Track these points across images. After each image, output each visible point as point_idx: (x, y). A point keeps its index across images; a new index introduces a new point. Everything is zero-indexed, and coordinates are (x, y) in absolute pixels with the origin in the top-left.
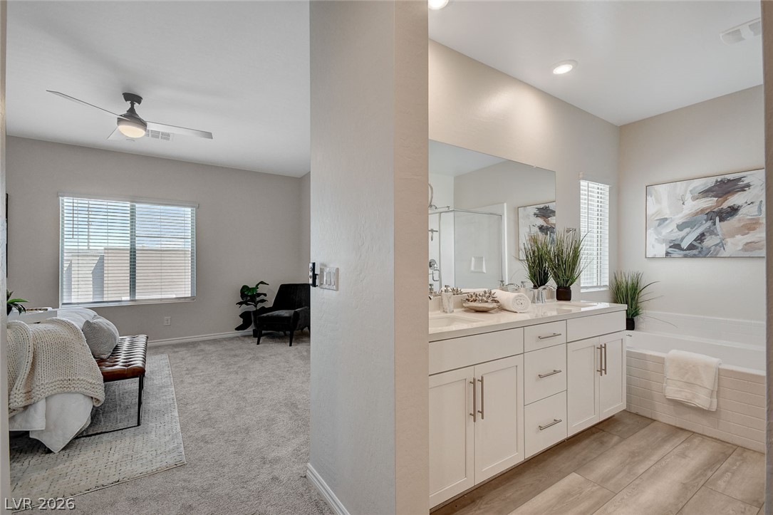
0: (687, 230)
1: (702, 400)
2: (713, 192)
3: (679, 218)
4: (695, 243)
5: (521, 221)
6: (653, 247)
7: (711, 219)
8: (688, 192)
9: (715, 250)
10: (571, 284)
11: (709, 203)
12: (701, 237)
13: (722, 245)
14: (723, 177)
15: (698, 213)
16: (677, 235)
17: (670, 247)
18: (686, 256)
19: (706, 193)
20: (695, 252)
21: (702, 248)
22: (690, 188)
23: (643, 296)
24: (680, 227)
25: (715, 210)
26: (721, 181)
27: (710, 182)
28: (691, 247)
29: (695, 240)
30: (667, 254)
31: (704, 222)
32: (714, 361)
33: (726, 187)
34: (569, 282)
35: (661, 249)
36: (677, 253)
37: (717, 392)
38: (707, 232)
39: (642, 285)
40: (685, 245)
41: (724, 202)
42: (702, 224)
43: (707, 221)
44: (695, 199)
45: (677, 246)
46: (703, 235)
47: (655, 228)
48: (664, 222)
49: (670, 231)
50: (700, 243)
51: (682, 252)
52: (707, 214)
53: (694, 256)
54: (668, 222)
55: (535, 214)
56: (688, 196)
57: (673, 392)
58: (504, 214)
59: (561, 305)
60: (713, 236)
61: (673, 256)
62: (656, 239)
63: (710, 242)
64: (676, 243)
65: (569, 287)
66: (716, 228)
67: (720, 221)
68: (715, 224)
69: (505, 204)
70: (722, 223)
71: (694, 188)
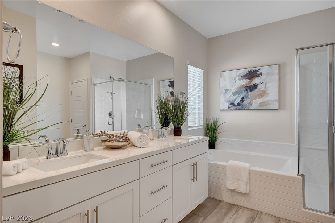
0: (237, 95)
1: (243, 189)
2: (247, 76)
3: (234, 90)
4: (240, 103)
5: (161, 89)
6: (223, 104)
7: (246, 91)
8: (237, 76)
9: (248, 106)
10: (181, 126)
11: (245, 82)
12: (242, 100)
13: (250, 103)
14: (251, 69)
15: (241, 87)
16: (233, 98)
17: (230, 104)
18: (236, 109)
19: (245, 76)
20: (240, 107)
21: (243, 105)
22: (238, 74)
23: (219, 131)
24: (234, 94)
25: (248, 86)
26: (250, 71)
27: (246, 71)
28: (239, 104)
29: (240, 101)
30: (229, 108)
31: (244, 92)
32: (248, 165)
33: (252, 74)
34: (180, 125)
35: (226, 105)
36: (233, 108)
37: (249, 183)
38: (245, 97)
39: (218, 125)
40: (236, 104)
41: (252, 81)
42: (243, 93)
43: (245, 91)
44: (240, 80)
45: (233, 104)
46: (243, 98)
47: (224, 94)
48: (227, 91)
49: (230, 96)
50: (242, 102)
51: (235, 107)
52: (245, 88)
53: (240, 109)
54: (229, 91)
55: (168, 85)
56: (237, 78)
57: (230, 185)
58: (152, 84)
59: (175, 139)
60: (247, 99)
61: (231, 109)
62: (224, 100)
63: (246, 102)
64: (233, 102)
65: (180, 127)
66: (248, 95)
67: (250, 92)
68: (248, 93)
69: (153, 79)
70: (251, 92)
71: (240, 74)
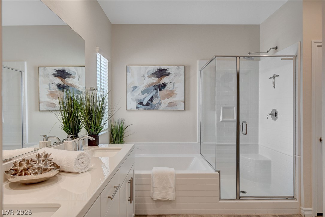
0: (146, 94)
2: (156, 74)
3: (142, 87)
4: (149, 102)
5: (41, 79)
6: (130, 103)
7: (156, 89)
8: (146, 73)
9: (157, 106)
11: (154, 80)
12: (151, 99)
13: (160, 103)
14: (160, 67)
15: (150, 85)
16: (141, 97)
17: (139, 104)
18: (145, 109)
19: (154, 74)
20: (149, 107)
21: (152, 105)
22: (147, 71)
24: (143, 92)
25: (157, 84)
26: (160, 69)
27: (155, 69)
28: (148, 104)
29: (149, 100)
30: (137, 107)
31: (153, 90)
33: (161, 73)
35: (133, 105)
36: (141, 107)
38: (154, 96)
39: (124, 127)
40: (145, 103)
41: (161, 80)
42: (152, 92)
43: (154, 90)
44: (149, 77)
45: (141, 103)
46: (152, 97)
47: (131, 92)
48: (135, 89)
49: (138, 95)
50: (151, 102)
51: (143, 107)
52: (154, 86)
53: (149, 109)
54: (137, 89)
55: (54, 75)
56: (146, 75)
60: (156, 98)
61: (140, 109)
62: (132, 99)
63: (155, 101)
64: (141, 101)
66: (158, 94)
67: (159, 91)
68: (157, 92)
69: (26, 63)
70: (160, 92)
71: (149, 71)
